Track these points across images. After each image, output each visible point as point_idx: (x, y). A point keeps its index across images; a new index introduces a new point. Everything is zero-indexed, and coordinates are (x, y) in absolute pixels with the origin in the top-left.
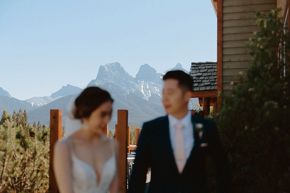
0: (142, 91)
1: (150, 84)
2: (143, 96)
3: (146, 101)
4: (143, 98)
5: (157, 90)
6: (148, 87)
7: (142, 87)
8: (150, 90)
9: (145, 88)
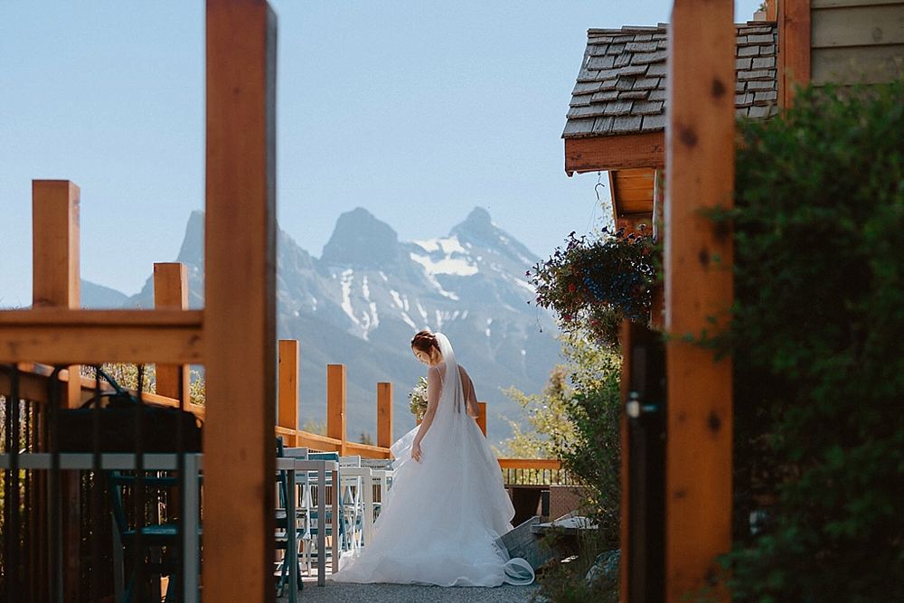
0: (346, 306)
1: (372, 282)
2: (350, 324)
3: (361, 341)
4: (352, 331)
5: (400, 303)
6: (366, 293)
7: (346, 289)
8: (373, 301)
9: (356, 297)
